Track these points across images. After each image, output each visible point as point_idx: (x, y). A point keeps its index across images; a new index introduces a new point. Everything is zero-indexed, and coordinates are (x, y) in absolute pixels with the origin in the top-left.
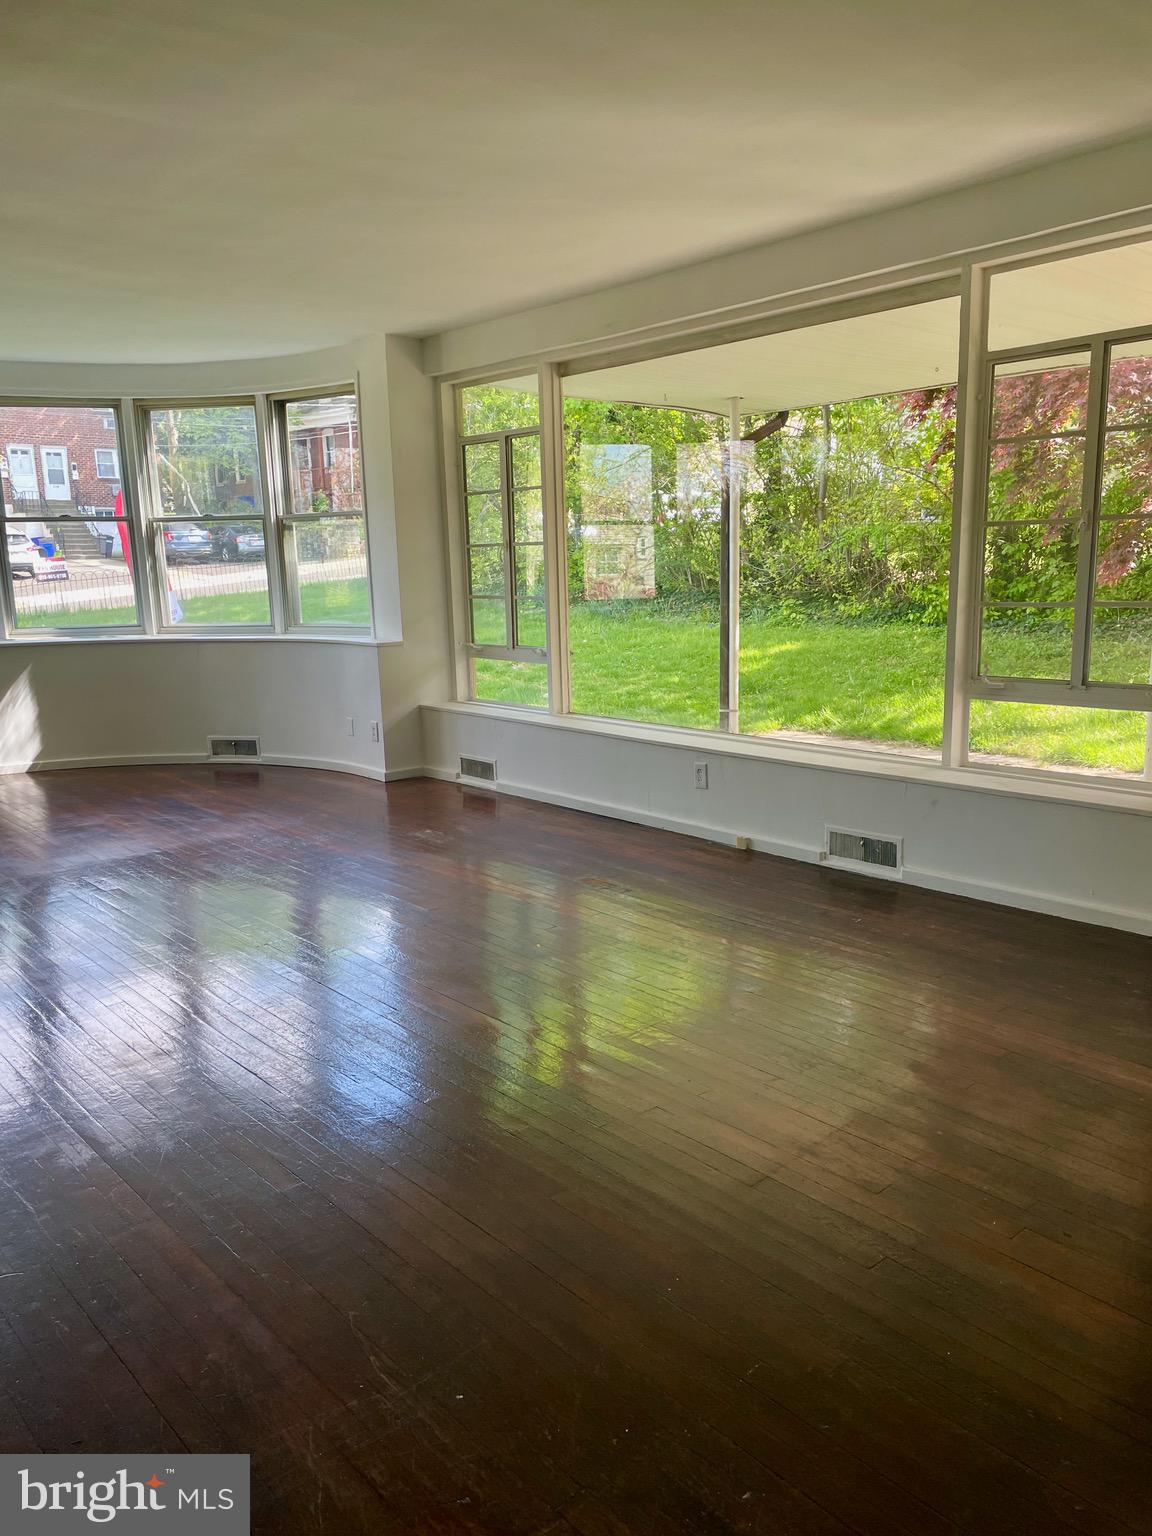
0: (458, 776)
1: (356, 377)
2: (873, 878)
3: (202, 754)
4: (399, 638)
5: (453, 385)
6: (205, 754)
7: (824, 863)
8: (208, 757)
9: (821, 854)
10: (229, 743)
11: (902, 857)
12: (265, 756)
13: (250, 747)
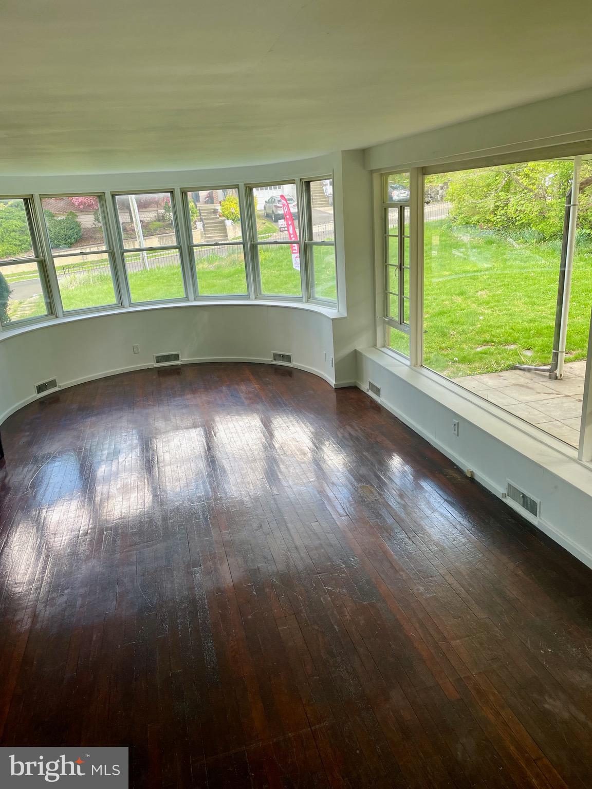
0: (368, 390)
1: (332, 172)
2: (524, 518)
3: (268, 360)
4: (345, 315)
5: (381, 174)
6: (271, 360)
7: (504, 500)
8: (272, 361)
9: (503, 494)
10: (280, 355)
11: (540, 512)
12: (294, 364)
13: (288, 358)
